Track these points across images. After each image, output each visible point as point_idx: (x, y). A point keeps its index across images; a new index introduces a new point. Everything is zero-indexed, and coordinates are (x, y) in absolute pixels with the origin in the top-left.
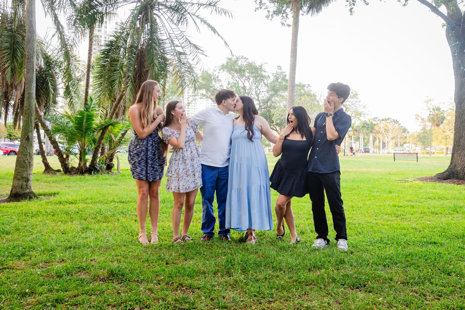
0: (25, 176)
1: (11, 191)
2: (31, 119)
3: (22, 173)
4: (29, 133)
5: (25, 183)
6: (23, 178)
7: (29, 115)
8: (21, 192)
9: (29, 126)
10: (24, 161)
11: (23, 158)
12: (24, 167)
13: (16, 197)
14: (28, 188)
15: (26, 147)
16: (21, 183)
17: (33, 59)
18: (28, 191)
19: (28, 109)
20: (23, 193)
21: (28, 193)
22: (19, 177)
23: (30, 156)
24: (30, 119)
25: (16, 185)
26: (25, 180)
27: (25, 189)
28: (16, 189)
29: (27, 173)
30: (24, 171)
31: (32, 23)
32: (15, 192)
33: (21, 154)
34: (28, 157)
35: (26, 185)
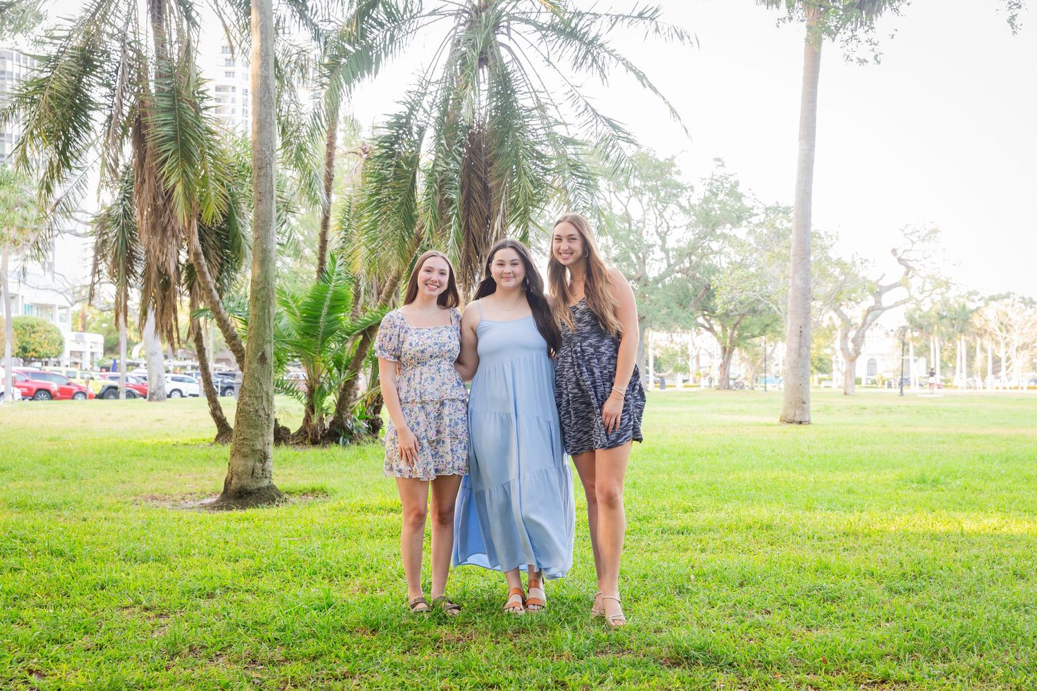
0: (259, 447)
1: (227, 483)
2: (269, 312)
3: (252, 440)
4: (265, 347)
5: (259, 465)
6: (254, 451)
7: (264, 302)
8: (253, 485)
9: (265, 328)
10: (257, 411)
11: (253, 404)
12: (256, 426)
13: (241, 497)
14: (266, 477)
15: (259, 380)
16: (250, 463)
17: (271, 167)
18: (265, 483)
19: (263, 288)
20: (256, 487)
21: (268, 487)
22: (246, 450)
23: (268, 400)
24: (267, 311)
25: (240, 469)
26: (258, 456)
27: (261, 478)
28: (239, 479)
29: (263, 440)
30: (256, 436)
31: (268, 82)
32: (239, 486)
33: (250, 396)
34: (265, 403)
35: (263, 470)
